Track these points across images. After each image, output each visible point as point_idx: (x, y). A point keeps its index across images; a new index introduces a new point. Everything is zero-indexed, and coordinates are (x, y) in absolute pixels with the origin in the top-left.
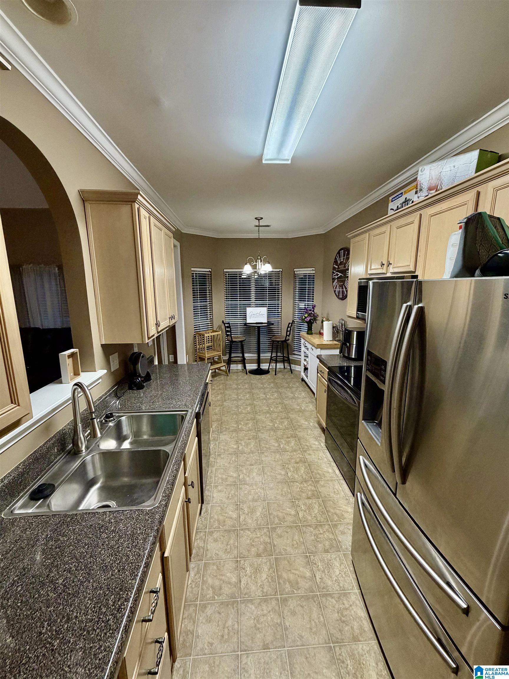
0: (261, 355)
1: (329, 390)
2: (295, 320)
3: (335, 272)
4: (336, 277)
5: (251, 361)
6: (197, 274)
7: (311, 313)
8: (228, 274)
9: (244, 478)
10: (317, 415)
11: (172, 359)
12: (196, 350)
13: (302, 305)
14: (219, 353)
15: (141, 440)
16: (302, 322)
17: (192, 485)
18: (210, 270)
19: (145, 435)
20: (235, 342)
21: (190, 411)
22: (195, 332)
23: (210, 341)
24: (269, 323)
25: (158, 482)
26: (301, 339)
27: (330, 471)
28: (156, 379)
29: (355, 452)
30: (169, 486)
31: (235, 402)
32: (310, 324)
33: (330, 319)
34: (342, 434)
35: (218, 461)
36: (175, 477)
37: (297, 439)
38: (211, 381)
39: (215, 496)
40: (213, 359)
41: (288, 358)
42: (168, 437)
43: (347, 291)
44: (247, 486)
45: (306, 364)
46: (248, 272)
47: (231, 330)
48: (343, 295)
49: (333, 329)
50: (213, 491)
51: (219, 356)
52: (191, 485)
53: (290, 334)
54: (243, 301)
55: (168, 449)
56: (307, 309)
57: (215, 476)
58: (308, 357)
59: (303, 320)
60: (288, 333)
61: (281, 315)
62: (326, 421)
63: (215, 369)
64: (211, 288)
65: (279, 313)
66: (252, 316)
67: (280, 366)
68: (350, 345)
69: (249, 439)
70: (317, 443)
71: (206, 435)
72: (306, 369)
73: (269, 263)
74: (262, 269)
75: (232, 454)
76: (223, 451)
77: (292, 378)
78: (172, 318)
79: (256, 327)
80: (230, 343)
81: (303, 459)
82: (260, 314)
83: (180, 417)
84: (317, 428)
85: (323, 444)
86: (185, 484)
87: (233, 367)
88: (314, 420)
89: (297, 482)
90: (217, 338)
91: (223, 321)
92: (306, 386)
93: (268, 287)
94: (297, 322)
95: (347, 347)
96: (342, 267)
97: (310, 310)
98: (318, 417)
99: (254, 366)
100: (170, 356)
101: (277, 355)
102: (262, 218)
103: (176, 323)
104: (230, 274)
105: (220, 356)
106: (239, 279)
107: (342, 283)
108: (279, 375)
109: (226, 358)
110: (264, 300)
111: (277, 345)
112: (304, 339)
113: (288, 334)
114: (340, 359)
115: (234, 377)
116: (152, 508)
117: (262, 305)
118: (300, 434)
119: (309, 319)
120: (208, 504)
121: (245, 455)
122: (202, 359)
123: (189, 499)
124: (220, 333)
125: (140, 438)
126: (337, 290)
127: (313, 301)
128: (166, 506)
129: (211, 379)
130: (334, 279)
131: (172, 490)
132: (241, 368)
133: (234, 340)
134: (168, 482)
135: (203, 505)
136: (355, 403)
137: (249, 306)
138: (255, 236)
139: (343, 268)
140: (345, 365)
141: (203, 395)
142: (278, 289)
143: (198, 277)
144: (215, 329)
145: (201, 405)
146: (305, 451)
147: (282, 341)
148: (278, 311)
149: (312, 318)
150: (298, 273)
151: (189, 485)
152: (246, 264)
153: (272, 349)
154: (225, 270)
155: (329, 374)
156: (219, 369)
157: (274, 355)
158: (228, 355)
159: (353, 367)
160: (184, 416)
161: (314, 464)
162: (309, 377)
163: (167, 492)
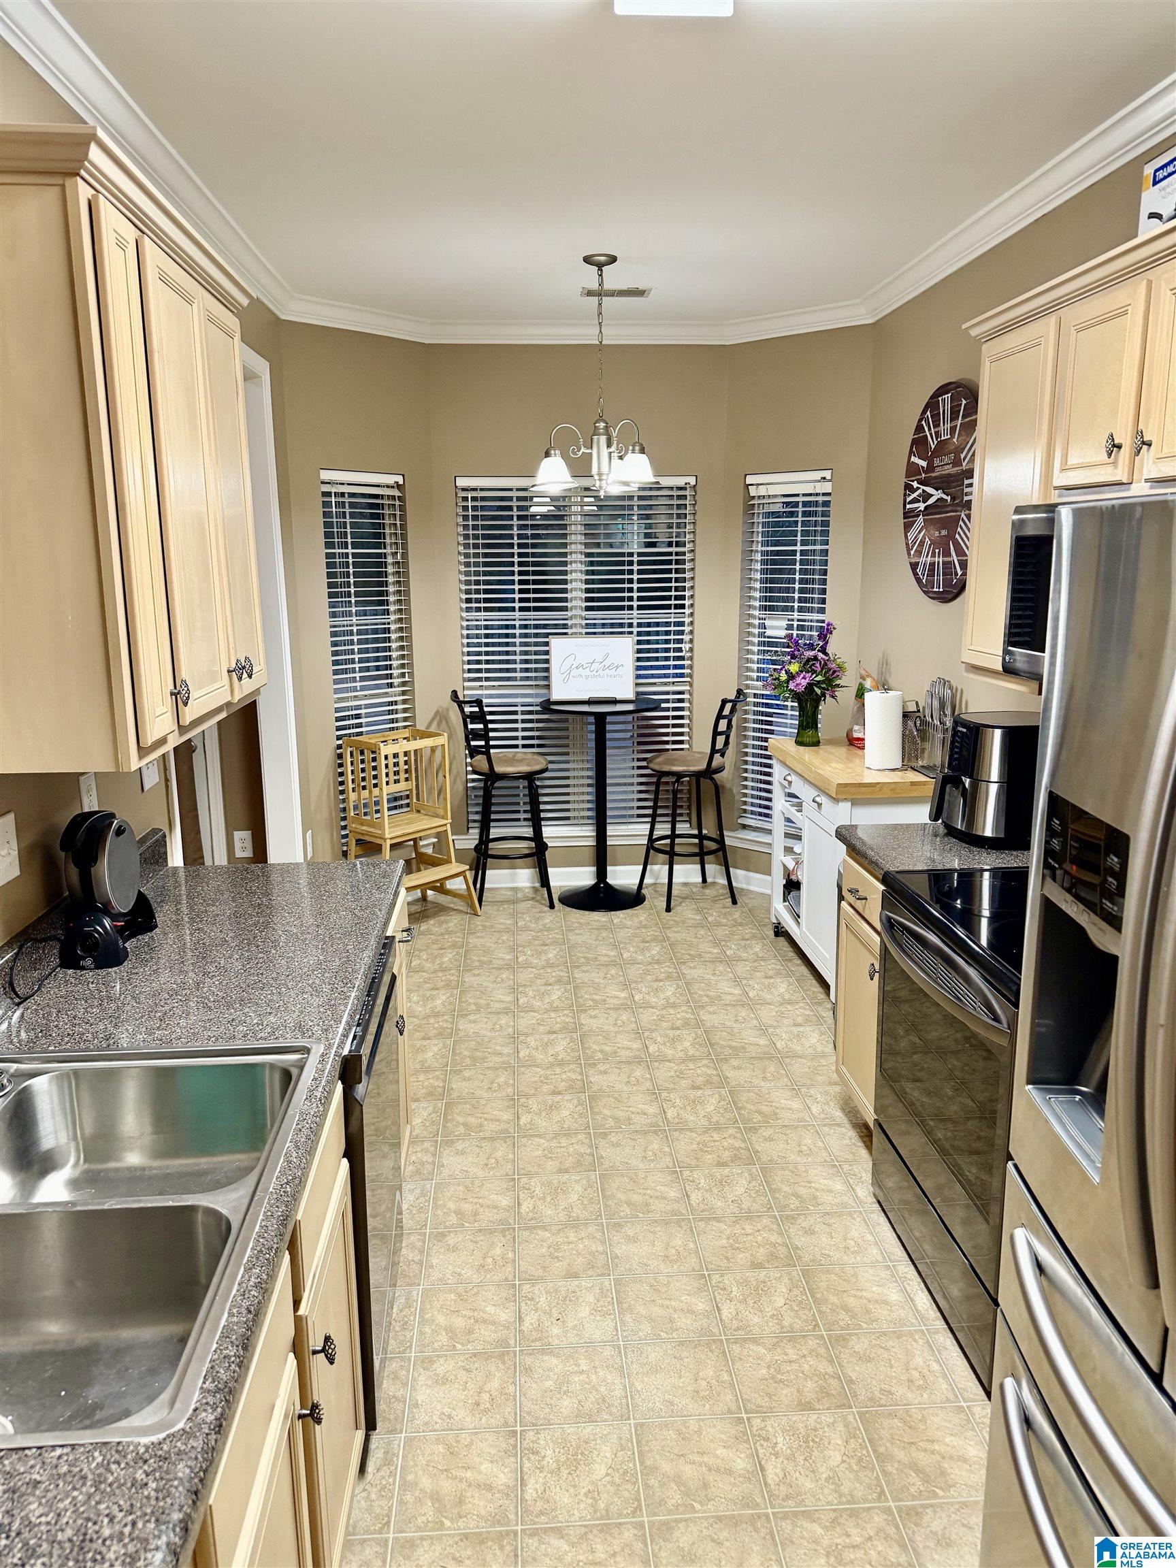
0: (611, 830)
1: (887, 968)
2: (748, 687)
3: (915, 484)
4: (922, 506)
5: (570, 858)
6: (343, 494)
7: (815, 658)
8: (474, 499)
9: (539, 1328)
10: (837, 1071)
11: (244, 849)
12: (344, 810)
13: (777, 627)
14: (439, 822)
15: (117, 1170)
16: (776, 698)
17: (328, 1350)
18: (400, 480)
19: (131, 1150)
20: (504, 777)
21: (318, 1050)
22: (339, 738)
23: (403, 776)
24: (644, 704)
25: (183, 1340)
26: (770, 766)
27: (894, 1296)
28: (178, 924)
29: (993, 1220)
30: (231, 1351)
31: (504, 1020)
32: (809, 703)
33: (892, 682)
34: (943, 1152)
35: (434, 1261)
36: (256, 1314)
37: (755, 1169)
38: (408, 930)
39: (420, 1398)
40: (415, 845)
41: (721, 841)
42: (225, 1158)
43: (964, 565)
44: (555, 1361)
45: (790, 865)
46: (555, 490)
47: (487, 730)
48: (947, 583)
49: (905, 724)
50: (414, 1379)
51: (438, 835)
52: (323, 1350)
53: (727, 743)
54: (536, 609)
55: (225, 1202)
56: (797, 643)
57: (423, 1321)
58: (799, 838)
59: (778, 685)
60: (721, 740)
61: (691, 667)
62: (878, 1097)
63: (424, 887)
64: (405, 555)
65: (682, 658)
66: (575, 672)
67: (687, 873)
68: (976, 783)
69: (562, 1171)
70: (838, 1186)
71: (385, 1157)
72: (792, 886)
73: (642, 451)
74: (612, 478)
75: (491, 1232)
76: (453, 1219)
77: (737, 924)
78: (242, 670)
79: (591, 719)
80: (486, 781)
81: (782, 1252)
82: (607, 663)
83: (277, 1077)
84: (839, 1125)
85: (865, 1192)
86: (298, 1346)
87: (497, 877)
88: (826, 1093)
89: (755, 1341)
90: (430, 761)
91: (455, 693)
92: (791, 954)
93: (640, 554)
94: (755, 696)
95: (964, 793)
96: (945, 468)
97: (811, 647)
98: (843, 1081)
99: (583, 877)
100: (238, 835)
101: (673, 829)
102: (613, 259)
103: (257, 692)
104: (483, 499)
105: (441, 836)
106: (519, 518)
107: (944, 532)
108: (685, 911)
109: (469, 841)
110: (622, 608)
111: (675, 792)
112: (784, 763)
113: (720, 745)
114: (933, 843)
115: (503, 920)
116: (162, 1436)
117: (616, 629)
118: (769, 1150)
119: (804, 683)
120: (393, 1431)
121: (547, 1234)
122: (369, 848)
123: (315, 1407)
124: (442, 740)
125: (112, 1165)
126: (925, 560)
127: (822, 611)
128: (220, 1427)
129: (406, 925)
130: (909, 515)
131: (243, 1364)
132: (528, 884)
133: (499, 769)
134: (224, 1336)
135: (375, 1438)
136: (996, 1019)
137: (562, 630)
138: (585, 335)
139: (950, 470)
140: (956, 864)
141: (372, 987)
142: (677, 562)
143: (347, 510)
144: (421, 726)
145: (363, 1024)
146: (792, 1219)
147: (698, 775)
148: (680, 650)
149: (819, 678)
150: (762, 491)
151: (315, 1352)
152: (547, 455)
153: (655, 808)
154: (461, 482)
155: (886, 903)
156: (439, 887)
157: (663, 829)
158: (475, 833)
159: (986, 875)
160: (294, 1072)
161: (828, 1272)
162: (803, 920)
163: (223, 1375)
